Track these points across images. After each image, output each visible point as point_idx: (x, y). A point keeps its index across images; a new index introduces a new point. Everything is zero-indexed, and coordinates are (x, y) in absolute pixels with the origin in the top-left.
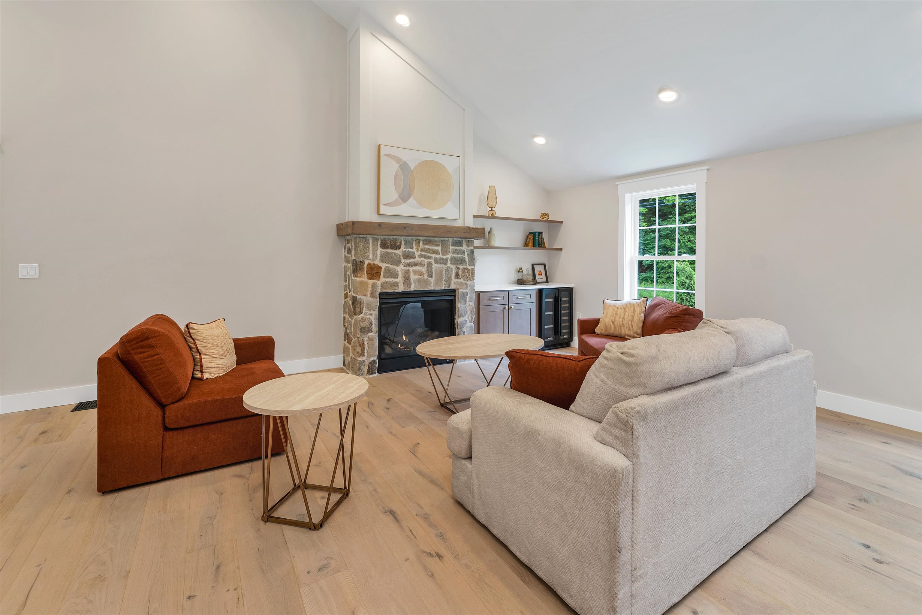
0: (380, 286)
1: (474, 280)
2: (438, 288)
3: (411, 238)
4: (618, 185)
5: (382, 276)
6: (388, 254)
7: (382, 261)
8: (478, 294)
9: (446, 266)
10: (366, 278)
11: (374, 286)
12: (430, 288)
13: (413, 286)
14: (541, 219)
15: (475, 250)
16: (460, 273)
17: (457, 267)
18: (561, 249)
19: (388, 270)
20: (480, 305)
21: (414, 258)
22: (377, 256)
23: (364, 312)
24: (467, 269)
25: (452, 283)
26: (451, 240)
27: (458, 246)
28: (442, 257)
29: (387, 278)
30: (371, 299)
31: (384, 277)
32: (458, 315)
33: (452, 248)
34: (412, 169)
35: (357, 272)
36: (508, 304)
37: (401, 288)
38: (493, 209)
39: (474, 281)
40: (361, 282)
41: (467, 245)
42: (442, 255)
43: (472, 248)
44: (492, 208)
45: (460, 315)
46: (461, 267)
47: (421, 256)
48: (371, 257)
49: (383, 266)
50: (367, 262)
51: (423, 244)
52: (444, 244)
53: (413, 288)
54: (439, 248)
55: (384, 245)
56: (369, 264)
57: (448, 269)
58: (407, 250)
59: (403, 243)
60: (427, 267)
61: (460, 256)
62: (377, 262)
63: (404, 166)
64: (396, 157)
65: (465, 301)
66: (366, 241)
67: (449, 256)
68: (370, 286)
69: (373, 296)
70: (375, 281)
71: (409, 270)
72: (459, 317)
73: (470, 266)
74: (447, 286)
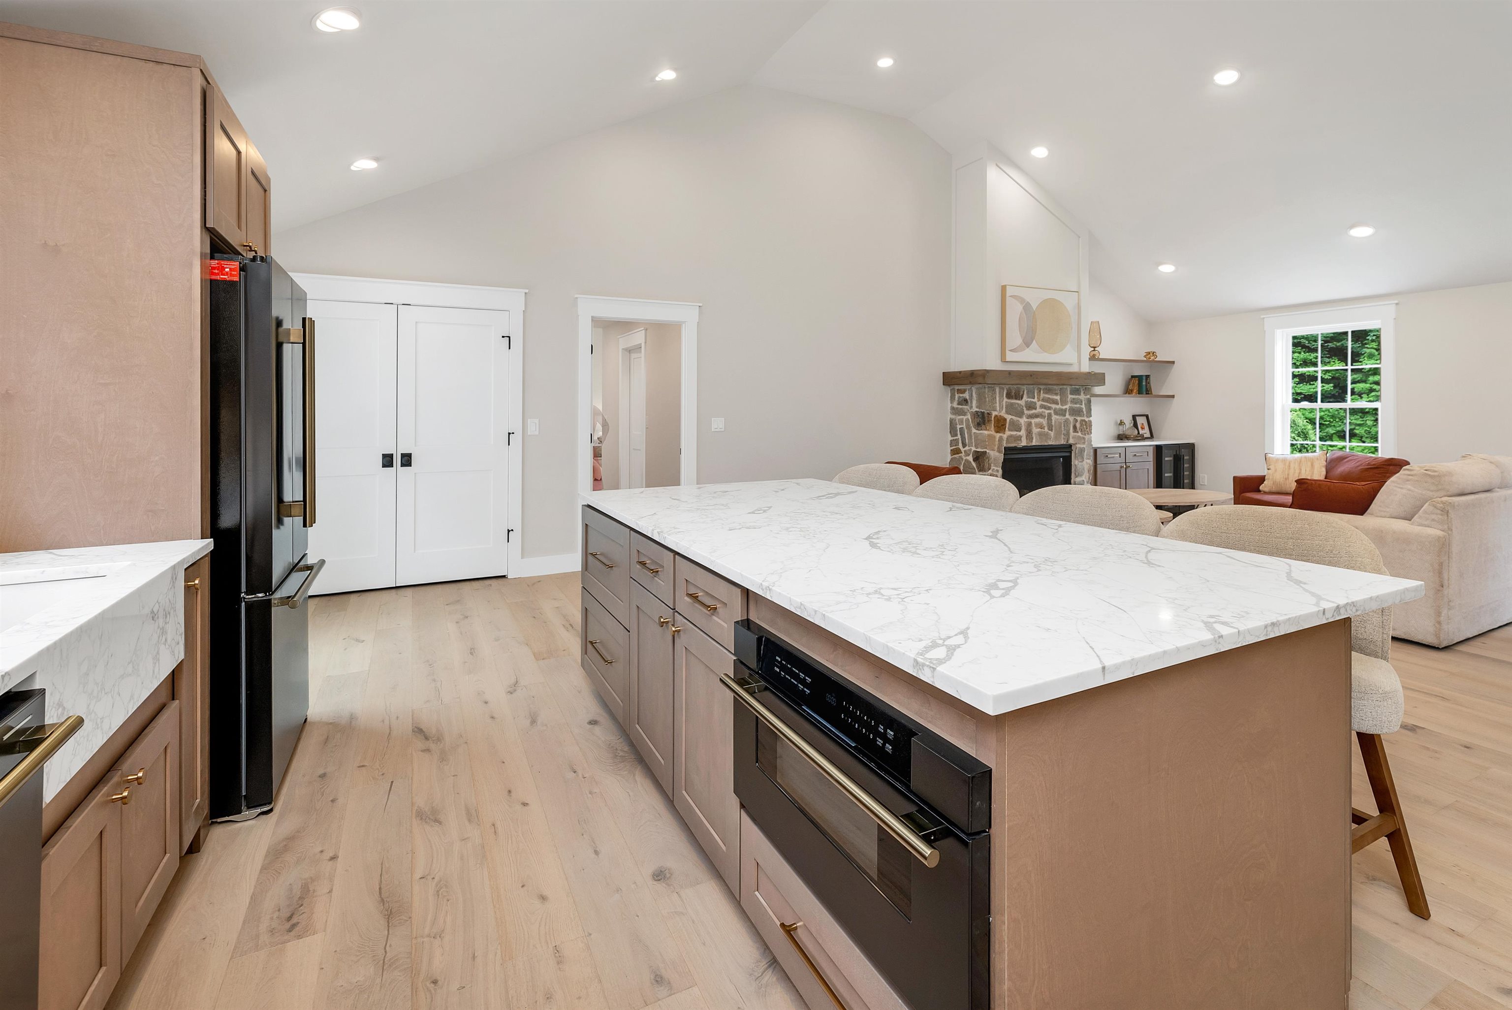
0: (1005, 440)
1: (1091, 433)
2: (1057, 443)
3: (1032, 386)
4: (1264, 318)
5: (1007, 429)
6: (1012, 404)
7: (1007, 412)
8: (1095, 451)
9: (1065, 418)
10: (993, 432)
11: (1001, 439)
12: (1051, 443)
13: (1034, 441)
14: (1145, 359)
15: (1092, 399)
16: (1078, 425)
17: (1075, 419)
18: (1173, 396)
19: (1012, 422)
20: (1098, 463)
21: (1036, 409)
22: (1003, 406)
23: (992, 468)
24: (1084, 421)
25: (1071, 437)
26: (1069, 388)
27: (1076, 395)
28: (1061, 407)
29: (1012, 431)
30: (997, 454)
31: (1009, 430)
32: (1075, 474)
33: (1070, 396)
34: (1034, 309)
35: (984, 425)
36: (1126, 463)
37: (1024, 443)
38: (1096, 349)
39: (1092, 435)
40: (989, 435)
41: (1084, 393)
42: (1061, 405)
43: (1088, 396)
44: (1094, 348)
45: (1077, 474)
46: (1079, 419)
47: (1042, 407)
48: (998, 409)
49: (1008, 417)
50: (994, 413)
51: (1043, 393)
52: (1062, 393)
53: (1035, 442)
54: (1058, 398)
55: (1009, 396)
56: (996, 416)
57: (1067, 421)
58: (1029, 400)
59: (1025, 392)
60: (1048, 419)
61: (1078, 406)
62: (1003, 414)
63: (1027, 307)
64: (1020, 297)
65: (1083, 458)
66: (994, 390)
67: (1067, 407)
68: (997, 440)
69: (999, 451)
70: (1001, 434)
71: (1031, 422)
72: (1076, 477)
73: (1087, 417)
74: (1066, 440)
